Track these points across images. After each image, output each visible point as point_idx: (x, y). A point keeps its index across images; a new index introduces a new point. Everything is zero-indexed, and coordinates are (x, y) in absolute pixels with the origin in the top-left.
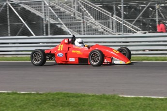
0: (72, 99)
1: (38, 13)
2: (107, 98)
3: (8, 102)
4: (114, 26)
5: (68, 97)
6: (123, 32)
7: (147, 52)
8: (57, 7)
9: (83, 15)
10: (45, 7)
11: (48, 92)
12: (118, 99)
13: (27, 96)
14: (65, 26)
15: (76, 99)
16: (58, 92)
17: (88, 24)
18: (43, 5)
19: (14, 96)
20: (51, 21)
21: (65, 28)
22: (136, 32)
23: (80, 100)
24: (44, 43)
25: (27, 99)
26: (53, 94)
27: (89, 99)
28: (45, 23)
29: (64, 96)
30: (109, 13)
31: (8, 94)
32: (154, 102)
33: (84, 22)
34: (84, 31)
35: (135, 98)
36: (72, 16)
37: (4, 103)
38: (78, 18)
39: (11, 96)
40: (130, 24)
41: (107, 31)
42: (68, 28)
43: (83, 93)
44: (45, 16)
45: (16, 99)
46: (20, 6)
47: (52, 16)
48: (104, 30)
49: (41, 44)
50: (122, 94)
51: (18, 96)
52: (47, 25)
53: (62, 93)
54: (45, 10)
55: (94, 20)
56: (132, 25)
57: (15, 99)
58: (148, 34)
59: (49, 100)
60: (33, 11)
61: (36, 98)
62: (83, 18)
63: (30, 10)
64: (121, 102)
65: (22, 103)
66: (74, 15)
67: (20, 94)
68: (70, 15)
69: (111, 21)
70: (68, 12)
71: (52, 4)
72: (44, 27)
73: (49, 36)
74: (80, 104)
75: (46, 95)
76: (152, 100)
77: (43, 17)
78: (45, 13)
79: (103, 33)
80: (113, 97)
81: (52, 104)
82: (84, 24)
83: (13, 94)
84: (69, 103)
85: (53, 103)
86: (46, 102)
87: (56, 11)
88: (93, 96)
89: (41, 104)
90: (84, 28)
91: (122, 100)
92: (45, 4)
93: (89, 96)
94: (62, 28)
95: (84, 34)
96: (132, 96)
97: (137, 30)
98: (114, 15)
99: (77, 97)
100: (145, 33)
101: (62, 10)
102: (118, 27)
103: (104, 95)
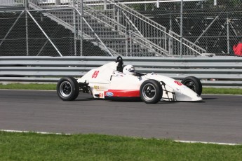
0: (110, 144)
1: (67, 26)
2: (159, 144)
3: (22, 145)
4: (169, 45)
5: (105, 140)
6: (181, 53)
7: (214, 82)
8: (93, 18)
9: (128, 29)
10: (76, 17)
11: (78, 133)
12: (173, 145)
13: (49, 139)
14: (103, 44)
15: (115, 143)
16: (92, 133)
17: (134, 42)
18: (74, 15)
19: (32, 138)
20: (84, 36)
21: (104, 47)
22: (198, 55)
23: (122, 145)
24: (74, 66)
25: (49, 142)
26: (85, 136)
27: (134, 145)
28: (75, 38)
29: (100, 140)
30: (163, 27)
31: (24, 134)
32: (222, 150)
33: (129, 39)
34: (129, 51)
35: (195, 144)
36: (113, 30)
37: (17, 147)
38: (121, 33)
39: (27, 137)
40: (191, 43)
41: (159, 52)
42: (108, 46)
43: (125, 136)
44: (77, 29)
45: (34, 142)
46: (43, 15)
47: (86, 30)
48: (156, 50)
49: (70, 68)
50: (179, 138)
51: (37, 137)
52: (78, 42)
53: (96, 136)
54: (76, 21)
55: (142, 36)
56: (194, 44)
57: (32, 142)
58: (215, 57)
59: (78, 144)
60: (60, 22)
61: (61, 141)
62: (128, 34)
63: (57, 21)
64: (177, 149)
65: (42, 148)
66: (116, 28)
67: (40, 135)
68: (110, 29)
69: (166, 39)
70: (107, 25)
71: (86, 13)
72: (75, 45)
73: (82, 57)
74: (121, 151)
75: (76, 138)
76: (220, 147)
77: (74, 31)
78: (77, 25)
79: (154, 55)
80: (166, 143)
81: (83, 150)
82: (129, 42)
83: (30, 134)
84: (105, 149)
85: (84, 148)
86: (75, 146)
87: (91, 23)
88: (139, 140)
89: (67, 149)
90: (129, 46)
91: (178, 146)
92: (76, 13)
93: (134, 140)
94: (100, 46)
95: (129, 55)
96: (192, 142)
97: (201, 52)
98: (170, 31)
99: (116, 142)
100: (211, 56)
101: (100, 21)
102: (175, 46)
103: (154, 139)
